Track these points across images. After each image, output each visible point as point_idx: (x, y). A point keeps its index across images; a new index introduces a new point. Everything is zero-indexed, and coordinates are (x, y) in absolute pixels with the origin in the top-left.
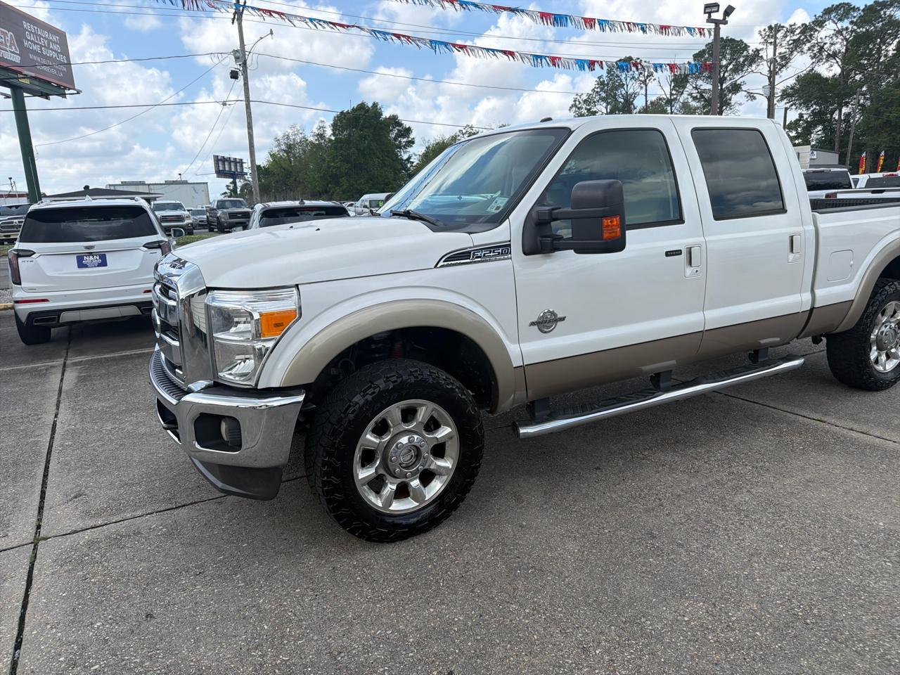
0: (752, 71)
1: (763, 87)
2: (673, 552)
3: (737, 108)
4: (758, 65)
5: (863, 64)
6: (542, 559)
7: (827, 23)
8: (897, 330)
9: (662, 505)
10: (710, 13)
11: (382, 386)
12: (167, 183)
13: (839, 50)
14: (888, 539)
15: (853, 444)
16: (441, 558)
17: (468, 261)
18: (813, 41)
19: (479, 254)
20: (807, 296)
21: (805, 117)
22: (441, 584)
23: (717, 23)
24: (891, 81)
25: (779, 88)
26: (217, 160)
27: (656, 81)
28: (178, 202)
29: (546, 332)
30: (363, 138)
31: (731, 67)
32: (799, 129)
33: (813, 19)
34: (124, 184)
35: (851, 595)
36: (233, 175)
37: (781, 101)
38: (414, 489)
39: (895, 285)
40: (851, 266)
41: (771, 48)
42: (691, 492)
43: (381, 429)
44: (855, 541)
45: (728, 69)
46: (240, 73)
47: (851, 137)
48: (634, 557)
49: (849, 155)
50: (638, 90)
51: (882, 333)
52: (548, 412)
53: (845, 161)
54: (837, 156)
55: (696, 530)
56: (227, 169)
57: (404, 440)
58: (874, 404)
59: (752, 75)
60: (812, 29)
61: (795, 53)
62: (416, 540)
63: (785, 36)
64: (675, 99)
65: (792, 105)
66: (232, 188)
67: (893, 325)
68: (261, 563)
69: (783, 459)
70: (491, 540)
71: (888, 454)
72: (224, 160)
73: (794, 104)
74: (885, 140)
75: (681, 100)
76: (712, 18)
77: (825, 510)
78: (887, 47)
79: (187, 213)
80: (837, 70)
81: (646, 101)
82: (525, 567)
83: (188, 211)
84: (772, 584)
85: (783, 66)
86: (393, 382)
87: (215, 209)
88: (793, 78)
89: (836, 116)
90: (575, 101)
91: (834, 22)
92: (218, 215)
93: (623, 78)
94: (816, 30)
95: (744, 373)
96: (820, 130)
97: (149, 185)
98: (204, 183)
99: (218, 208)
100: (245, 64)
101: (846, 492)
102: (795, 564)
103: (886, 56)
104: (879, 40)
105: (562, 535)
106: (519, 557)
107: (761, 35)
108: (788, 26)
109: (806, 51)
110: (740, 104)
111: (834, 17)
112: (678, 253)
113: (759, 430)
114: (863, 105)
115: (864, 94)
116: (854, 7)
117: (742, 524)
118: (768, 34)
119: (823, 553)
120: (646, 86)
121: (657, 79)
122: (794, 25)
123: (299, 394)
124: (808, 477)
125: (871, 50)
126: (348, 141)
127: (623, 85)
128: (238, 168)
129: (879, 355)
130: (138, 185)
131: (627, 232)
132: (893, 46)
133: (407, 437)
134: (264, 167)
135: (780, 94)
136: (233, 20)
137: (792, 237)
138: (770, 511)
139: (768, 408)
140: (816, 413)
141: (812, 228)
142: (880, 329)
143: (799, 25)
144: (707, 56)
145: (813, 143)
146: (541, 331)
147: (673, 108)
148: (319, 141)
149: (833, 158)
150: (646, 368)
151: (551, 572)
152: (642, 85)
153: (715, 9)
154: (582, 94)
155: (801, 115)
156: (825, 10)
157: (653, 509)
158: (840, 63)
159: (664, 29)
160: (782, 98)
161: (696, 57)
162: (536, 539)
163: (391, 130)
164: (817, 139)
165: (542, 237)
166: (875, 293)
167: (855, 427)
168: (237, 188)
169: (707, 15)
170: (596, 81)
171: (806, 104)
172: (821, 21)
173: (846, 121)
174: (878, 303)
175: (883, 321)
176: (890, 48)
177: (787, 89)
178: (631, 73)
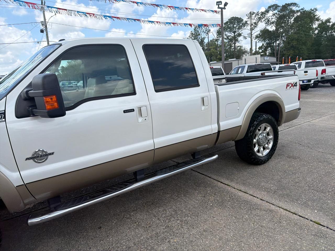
1: (248, 34)
4: (247, 27)
5: (283, 26)
7: (269, 11)
10: (219, 5)
13: (275, 21)
15: (237, 201)
18: (265, 18)
20: (215, 126)
23: (222, 9)
24: (293, 32)
27: (212, 33)
29: (40, 163)
31: (237, 27)
32: (263, 49)
33: (265, 10)
37: (255, 39)
39: (264, 116)
40: (238, 110)
45: (237, 28)
46: (44, 30)
49: (279, 57)
50: (206, 36)
53: (278, 60)
54: (276, 58)
59: (245, 30)
60: (265, 14)
61: (259, 22)
63: (256, 16)
64: (219, 39)
65: (259, 41)
67: (264, 134)
71: (252, 207)
73: (260, 40)
76: (220, 7)
78: (291, 20)
80: (274, 28)
81: (208, 40)
85: (255, 27)
88: (259, 31)
89: (275, 44)
91: (272, 11)
93: (200, 32)
94: (266, 14)
96: (270, 50)
100: (46, 26)
103: (290, 23)
104: (288, 17)
107: (247, 16)
108: (256, 13)
109: (263, 21)
110: (242, 41)
111: (272, 9)
112: (132, 110)
114: (284, 40)
115: (284, 37)
116: (279, 6)
118: (249, 15)
122: (259, 12)
124: (205, 227)
125: (285, 21)
127: (200, 34)
129: (260, 148)
135: (255, 37)
137: (203, 98)
140: (228, 180)
141: (215, 93)
142: (259, 137)
143: (261, 12)
144: (229, 23)
145: (267, 54)
147: (218, 42)
149: (274, 59)
152: (207, 34)
153: (220, 3)
155: (263, 44)
156: (269, 7)
158: (275, 26)
164: (269, 53)
165: (29, 107)
166: (254, 121)
167: (243, 188)
170: (190, 33)
171: (264, 40)
172: (268, 11)
173: (278, 46)
174: (255, 125)
175: (260, 133)
176: (292, 20)
177: (257, 35)
178: (203, 30)
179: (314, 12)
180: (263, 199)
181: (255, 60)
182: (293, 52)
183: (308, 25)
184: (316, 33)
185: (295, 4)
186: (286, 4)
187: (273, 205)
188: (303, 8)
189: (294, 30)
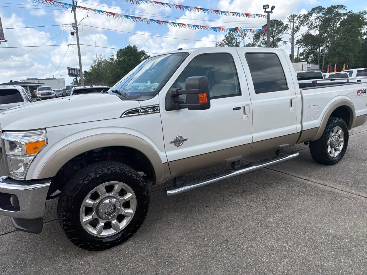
0: (285, 33)
1: (289, 39)
2: (235, 250)
3: (280, 47)
4: (287, 31)
5: (328, 30)
6: (173, 257)
7: (313, 14)
8: (338, 139)
9: (233, 225)
10: (265, 9)
11: (93, 176)
12: (47, 79)
13: (318, 25)
14: (333, 239)
15: (320, 191)
16: (125, 258)
17: (138, 114)
18: (308, 21)
19: (143, 110)
20: (299, 126)
21: (306, 51)
22: (122, 273)
23: (268, 13)
24: (339, 37)
25: (295, 40)
26: (69, 69)
27: (248, 37)
28: (49, 87)
29: (178, 146)
30: (130, 60)
31: (277, 31)
32: (304, 56)
33: (308, 12)
34: (28, 79)
35: (315, 271)
36: (76, 76)
37: (297, 44)
38: (114, 224)
39: (337, 120)
40: (318, 112)
41: (292, 24)
42: (247, 217)
43: (95, 197)
44: (318, 241)
45: (276, 32)
46: (75, 33)
47: (324, 58)
48: (216, 254)
49: (323, 65)
50: (241, 40)
51: (332, 140)
52: (182, 182)
53: (322, 68)
54: (319, 66)
55: (247, 238)
56: (73, 73)
57: (107, 201)
58: (330, 171)
60: (307, 16)
61: (301, 26)
62: (115, 248)
63: (297, 19)
64: (256, 44)
65: (301, 46)
66: (75, 81)
67: (337, 137)
68: (36, 264)
69: (289, 199)
70: (151, 247)
71: (335, 195)
72: (72, 69)
74: (337, 60)
75: (258, 44)
77: (306, 225)
78: (336, 23)
79: (53, 91)
80: (318, 32)
81: (244, 45)
82: (164, 261)
83: (53, 90)
84: (279, 266)
85: (297, 31)
86: (99, 174)
87: (65, 90)
88: (301, 36)
89: (318, 50)
90: (216, 45)
91: (316, 14)
92: (67, 92)
93: (235, 36)
94: (309, 17)
95: (272, 161)
96: (312, 56)
97: (39, 80)
98: (63, 79)
99: (67, 89)
100: (77, 29)
101: (316, 215)
102: (290, 255)
103: (336, 27)
104: (333, 21)
105: (185, 243)
106: (162, 256)
107: (288, 19)
108: (298, 15)
109: (305, 25)
110: (281, 46)
111: (316, 12)
112: (239, 108)
113: (280, 185)
114: (328, 46)
115: (328, 42)
116: (323, 8)
117: (269, 233)
118: (291, 18)
119: (304, 248)
120: (244, 39)
121: (248, 36)
122: (301, 15)
123: (48, 182)
124: (299, 208)
125: (330, 25)
126: (124, 61)
127: (235, 38)
128: (78, 72)
129: (332, 149)
130: (34, 80)
131: (211, 100)
132: (339, 23)
133: (108, 200)
134: (89, 72)
135: (296, 42)
136: (72, 11)
137: (291, 100)
138: (282, 226)
139: (285, 174)
140: (305, 176)
141: (300, 96)
142: (331, 139)
143: (303, 15)
145: (310, 61)
146: (176, 145)
148: (111, 61)
149: (317, 67)
150: (228, 160)
151: (176, 264)
153: (267, 7)
154: (219, 42)
155: (304, 50)
156: (312, 9)
157: (229, 227)
158: (319, 30)
159: (247, 15)
160: (297, 43)
161: (263, 27)
162: (173, 245)
163: (142, 57)
164: (311, 59)
165: (175, 102)
166: (328, 123)
167: (322, 182)
168: (77, 81)
169: (264, 9)
170: (224, 37)
171: (306, 46)
172: (311, 13)
173: (322, 52)
174: (330, 127)
175: (333, 135)
176: (338, 24)
177: (298, 40)
178: (238, 33)
179: (364, 15)
180: (343, 190)
181: (301, 68)
182: (338, 59)
183: (356, 30)
184: (365, 39)
185: (342, 7)
186: (331, 6)
187: (354, 194)
188: (351, 11)
189: (340, 35)
